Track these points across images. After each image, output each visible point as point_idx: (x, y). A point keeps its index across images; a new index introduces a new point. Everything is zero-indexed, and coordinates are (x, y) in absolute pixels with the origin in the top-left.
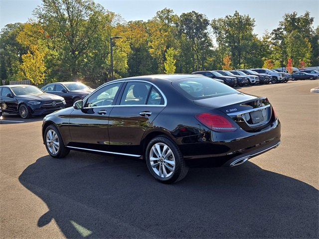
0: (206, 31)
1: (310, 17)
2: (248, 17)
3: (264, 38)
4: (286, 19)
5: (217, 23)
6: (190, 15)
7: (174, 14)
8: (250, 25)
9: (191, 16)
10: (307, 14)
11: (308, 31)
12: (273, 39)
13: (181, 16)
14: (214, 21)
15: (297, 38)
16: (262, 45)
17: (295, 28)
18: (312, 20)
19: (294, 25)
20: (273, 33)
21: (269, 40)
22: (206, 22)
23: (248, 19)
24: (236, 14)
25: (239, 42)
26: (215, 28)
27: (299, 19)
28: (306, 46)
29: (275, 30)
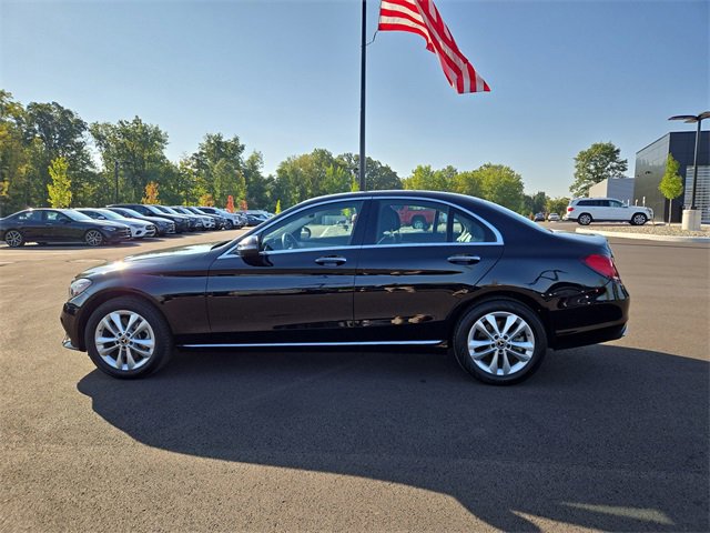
0: (79, 140)
1: (241, 144)
2: (157, 128)
3: (181, 163)
4: (209, 141)
5: (100, 129)
6: (47, 107)
7: (14, 101)
8: (160, 140)
9: (51, 111)
10: (236, 139)
11: (236, 162)
12: (193, 167)
13: (29, 107)
14: (96, 125)
15: (228, 169)
16: (180, 174)
17: (223, 155)
18: (243, 148)
19: (219, 151)
20: (193, 158)
21: (189, 167)
22: (80, 125)
23: (157, 132)
24: (137, 121)
25: (144, 166)
26: (99, 137)
27: (226, 143)
28: (240, 182)
29: (196, 154)
